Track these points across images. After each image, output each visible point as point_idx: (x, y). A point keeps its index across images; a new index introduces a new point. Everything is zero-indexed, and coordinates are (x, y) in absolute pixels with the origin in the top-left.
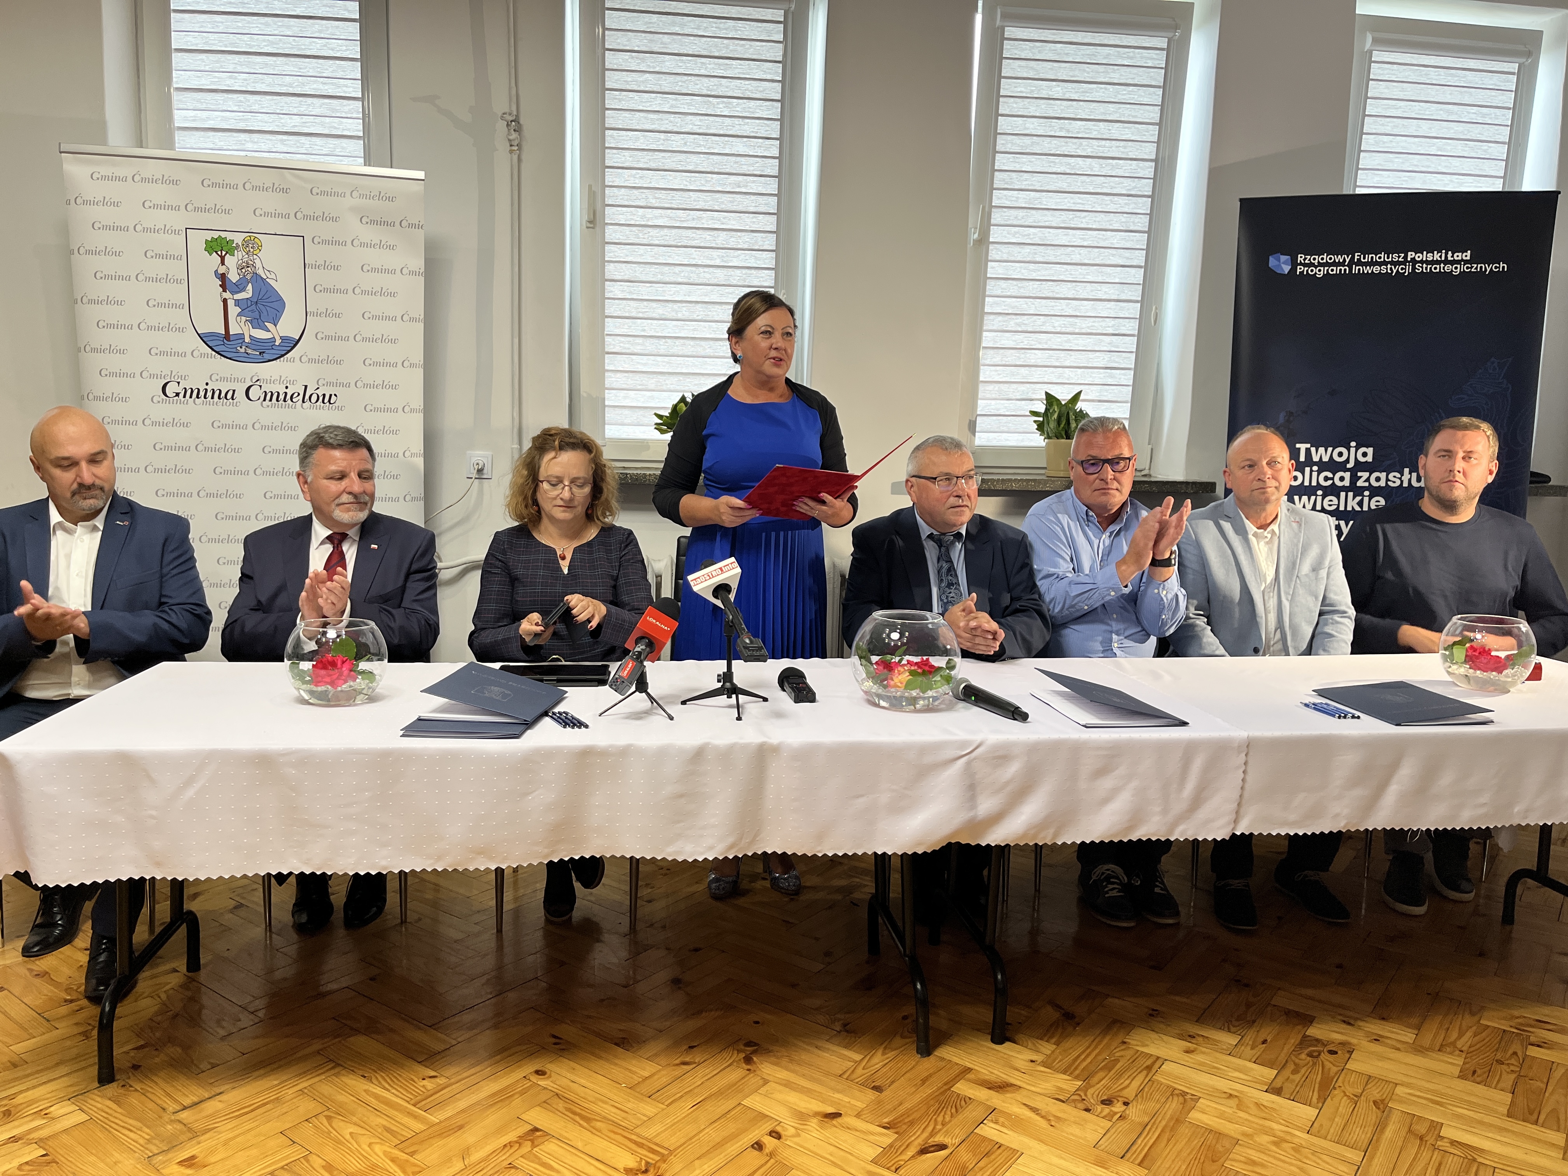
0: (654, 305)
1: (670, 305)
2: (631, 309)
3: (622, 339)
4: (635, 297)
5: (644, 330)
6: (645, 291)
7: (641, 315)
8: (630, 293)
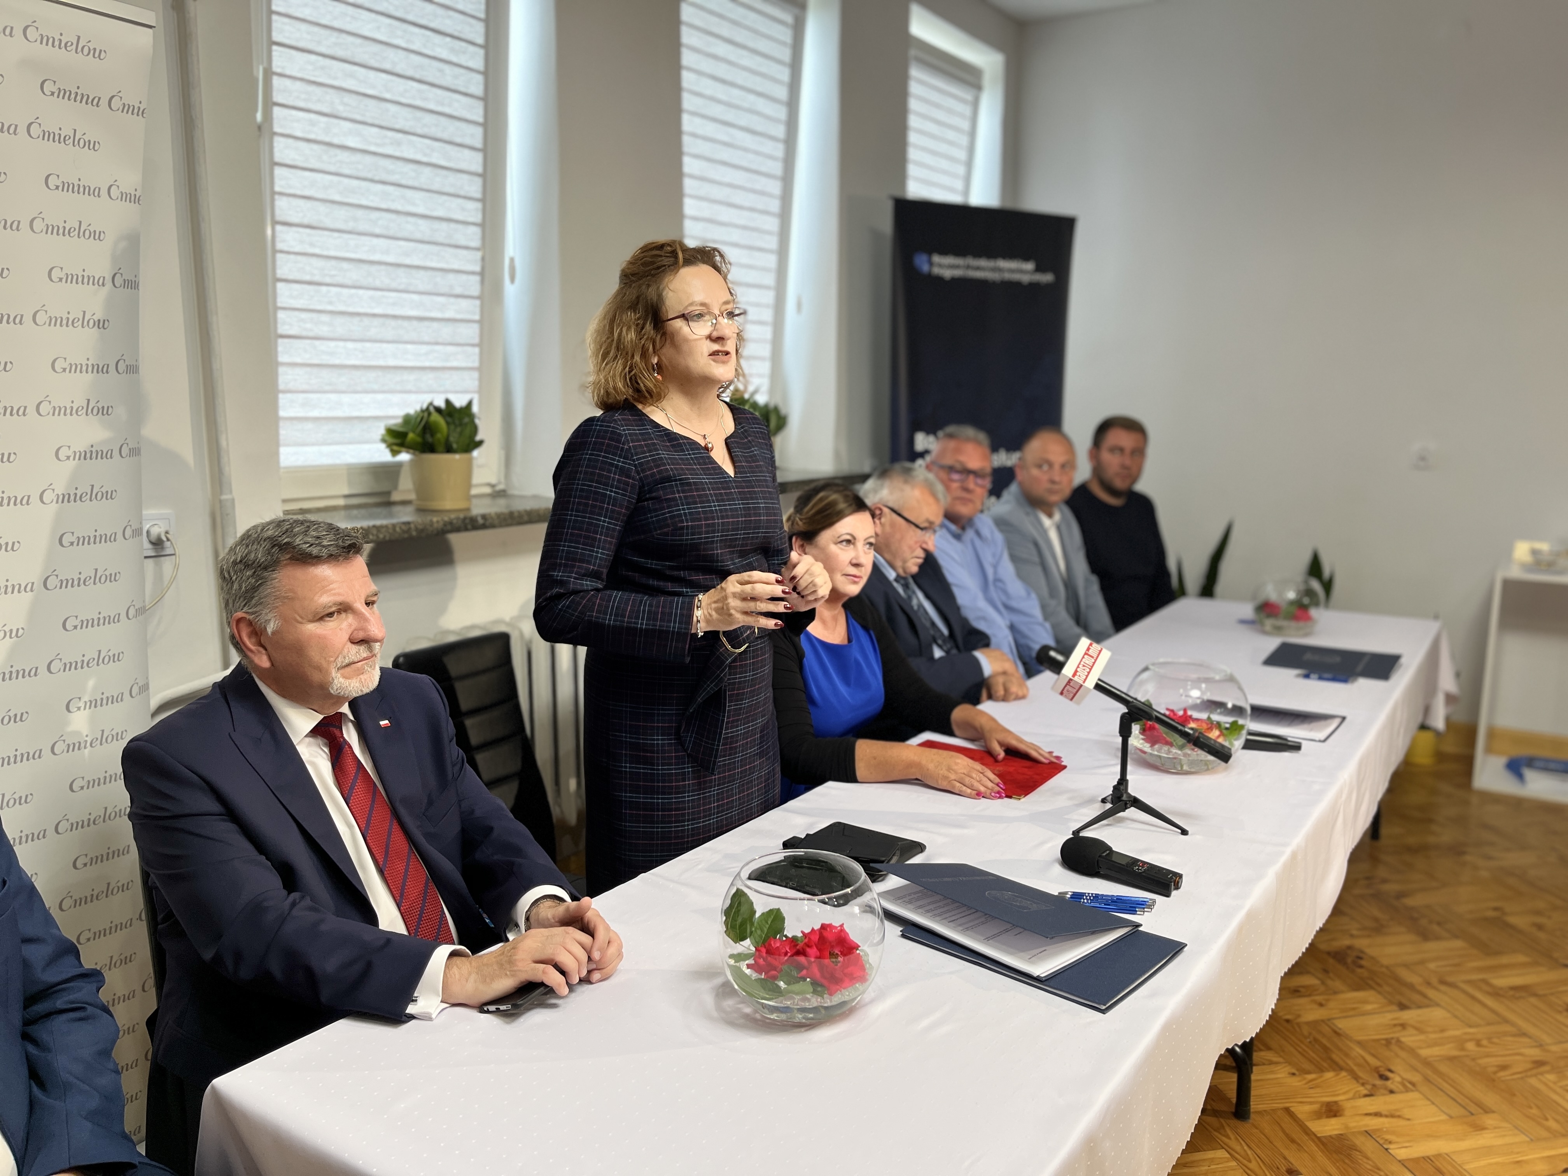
0: (345, 265)
1: (366, 267)
2: (313, 269)
3: (304, 315)
4: (317, 251)
5: (330, 303)
6: (332, 244)
7: (328, 280)
8: (312, 245)
